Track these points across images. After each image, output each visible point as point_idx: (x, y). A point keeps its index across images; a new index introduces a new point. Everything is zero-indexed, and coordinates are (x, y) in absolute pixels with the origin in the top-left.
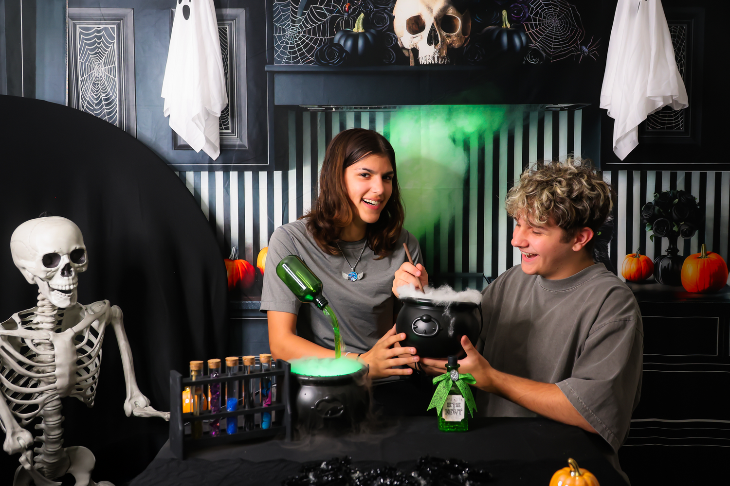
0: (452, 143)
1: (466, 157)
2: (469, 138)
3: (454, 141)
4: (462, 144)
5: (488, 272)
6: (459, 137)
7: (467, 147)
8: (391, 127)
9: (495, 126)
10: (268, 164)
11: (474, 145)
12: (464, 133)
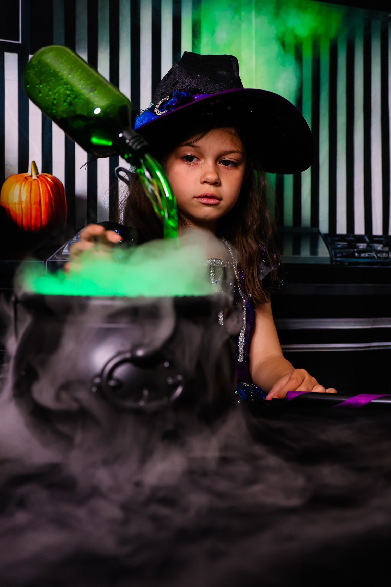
0: (281, 48)
1: (298, 70)
2: (301, 44)
3: (283, 45)
4: (292, 51)
5: (324, 227)
6: (289, 40)
7: (299, 57)
8: (203, 13)
9: (333, 33)
10: (20, 42)
11: (307, 54)
12: (296, 37)
